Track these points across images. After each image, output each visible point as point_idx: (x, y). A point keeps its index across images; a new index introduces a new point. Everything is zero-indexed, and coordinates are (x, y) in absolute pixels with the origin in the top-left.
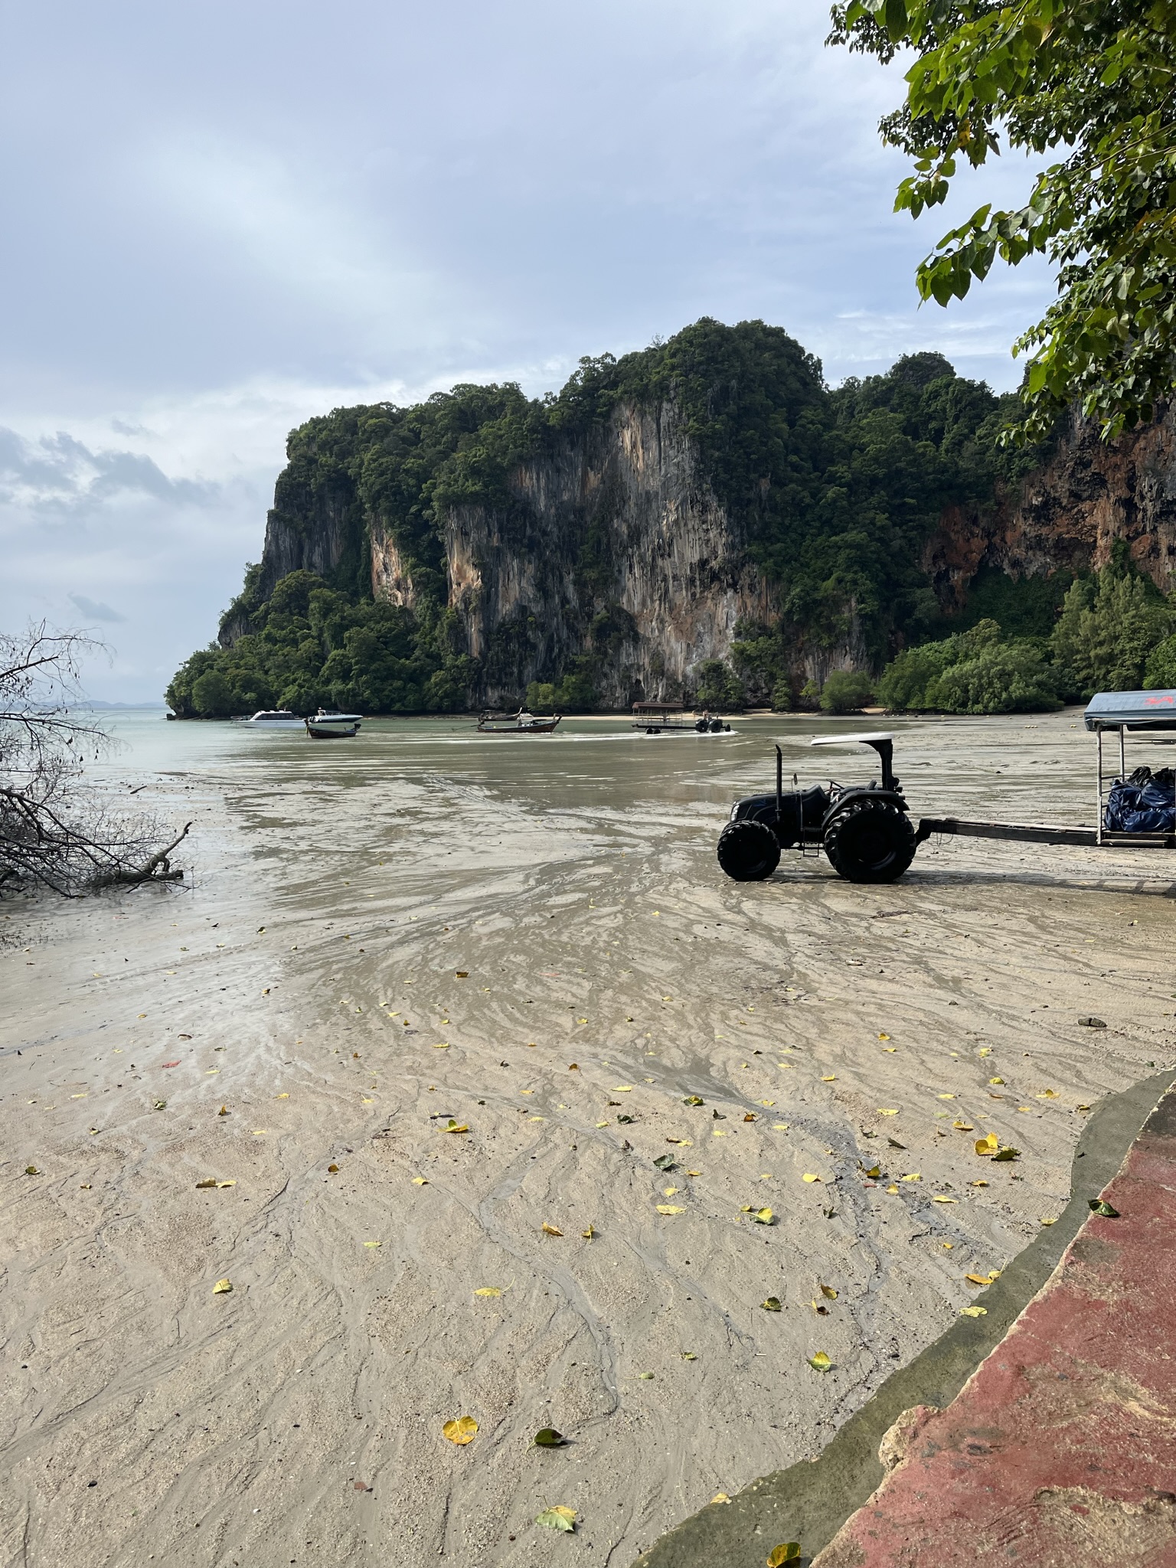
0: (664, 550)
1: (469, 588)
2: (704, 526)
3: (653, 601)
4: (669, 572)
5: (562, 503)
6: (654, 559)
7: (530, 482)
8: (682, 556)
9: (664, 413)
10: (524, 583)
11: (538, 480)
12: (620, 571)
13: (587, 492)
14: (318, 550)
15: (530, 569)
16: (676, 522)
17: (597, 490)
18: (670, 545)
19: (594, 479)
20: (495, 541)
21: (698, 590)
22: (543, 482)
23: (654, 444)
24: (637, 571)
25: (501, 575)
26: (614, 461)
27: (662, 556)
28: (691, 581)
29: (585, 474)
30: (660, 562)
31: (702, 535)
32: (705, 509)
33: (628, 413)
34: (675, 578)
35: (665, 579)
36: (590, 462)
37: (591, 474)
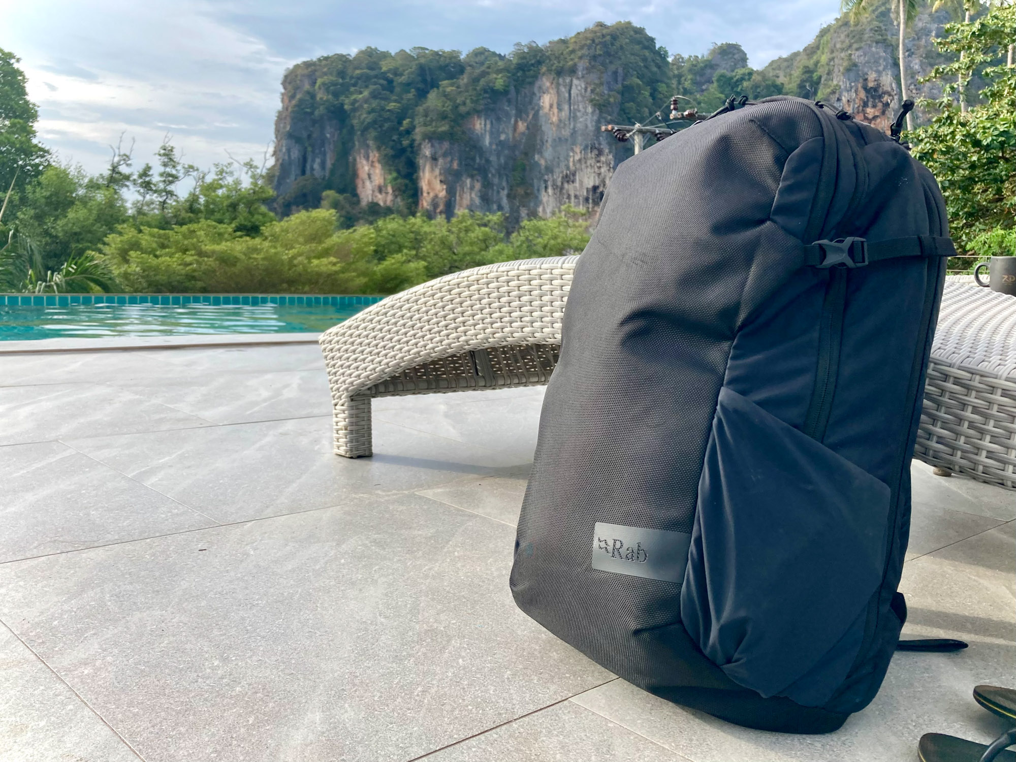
0: (569, 178)
1: (436, 196)
2: (598, 164)
3: (560, 211)
4: (572, 193)
5: (500, 141)
6: (562, 183)
7: (479, 125)
8: (581, 183)
9: (574, 87)
10: (473, 195)
11: (485, 125)
12: (538, 190)
13: (517, 135)
14: (318, 160)
15: (478, 186)
16: (580, 160)
17: (523, 134)
18: (574, 175)
19: (522, 126)
20: (455, 165)
21: (591, 206)
22: (488, 126)
23: (566, 107)
24: (550, 191)
25: (458, 188)
26: (536, 115)
27: (568, 182)
28: (587, 200)
29: (516, 122)
30: (566, 185)
31: (596, 170)
32: (600, 153)
33: (548, 84)
34: (576, 197)
35: (569, 197)
36: (520, 113)
37: (520, 123)
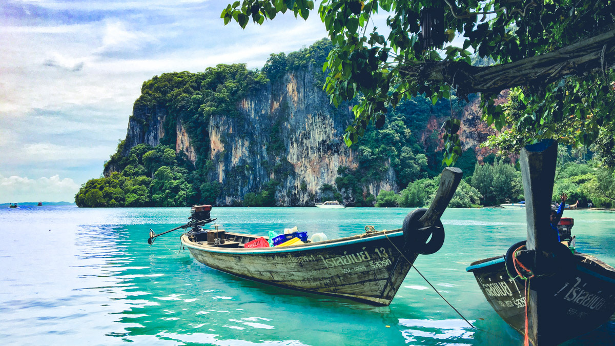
0: (307, 136)
1: (219, 151)
2: (324, 126)
3: (302, 158)
4: (309, 145)
5: (262, 115)
6: (302, 140)
7: (247, 105)
8: (315, 139)
9: (306, 77)
10: (244, 150)
11: (251, 105)
12: (287, 145)
13: (273, 110)
15: (247, 144)
16: (312, 123)
17: (277, 109)
18: (309, 134)
19: (276, 105)
20: (231, 131)
21: (322, 154)
22: (253, 106)
23: (302, 90)
24: (295, 144)
25: (234, 145)
26: (285, 97)
27: (306, 138)
28: (319, 150)
29: (272, 102)
30: (305, 141)
31: (323, 130)
32: (324, 118)
33: (291, 77)
34: (311, 148)
35: (307, 149)
36: (274, 98)
37: (275, 103)
